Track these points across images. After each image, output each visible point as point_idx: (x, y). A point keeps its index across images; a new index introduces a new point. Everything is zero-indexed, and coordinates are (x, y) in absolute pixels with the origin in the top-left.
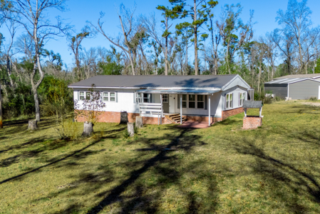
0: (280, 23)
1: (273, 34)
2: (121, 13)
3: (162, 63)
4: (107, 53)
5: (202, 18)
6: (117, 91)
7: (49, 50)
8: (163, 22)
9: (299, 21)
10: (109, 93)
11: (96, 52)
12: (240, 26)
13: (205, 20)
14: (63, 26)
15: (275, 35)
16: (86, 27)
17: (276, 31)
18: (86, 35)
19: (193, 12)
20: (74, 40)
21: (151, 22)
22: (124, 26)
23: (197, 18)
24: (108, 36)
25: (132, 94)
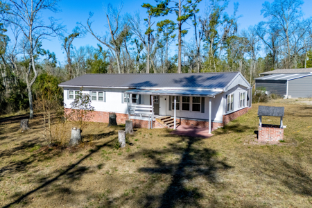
0: (265, 16)
1: (256, 28)
2: (109, 12)
3: (144, 59)
4: (94, 51)
5: (187, 13)
6: (105, 90)
7: (46, 50)
8: (146, 20)
9: (288, 12)
10: (97, 92)
11: (85, 51)
12: (225, 20)
13: (190, 15)
14: (55, 27)
15: (259, 28)
16: (77, 28)
17: (261, 24)
18: (77, 35)
19: (177, 9)
20: (66, 40)
21: (136, 20)
22: (111, 25)
23: (181, 13)
24: (96, 35)
25: (120, 94)
